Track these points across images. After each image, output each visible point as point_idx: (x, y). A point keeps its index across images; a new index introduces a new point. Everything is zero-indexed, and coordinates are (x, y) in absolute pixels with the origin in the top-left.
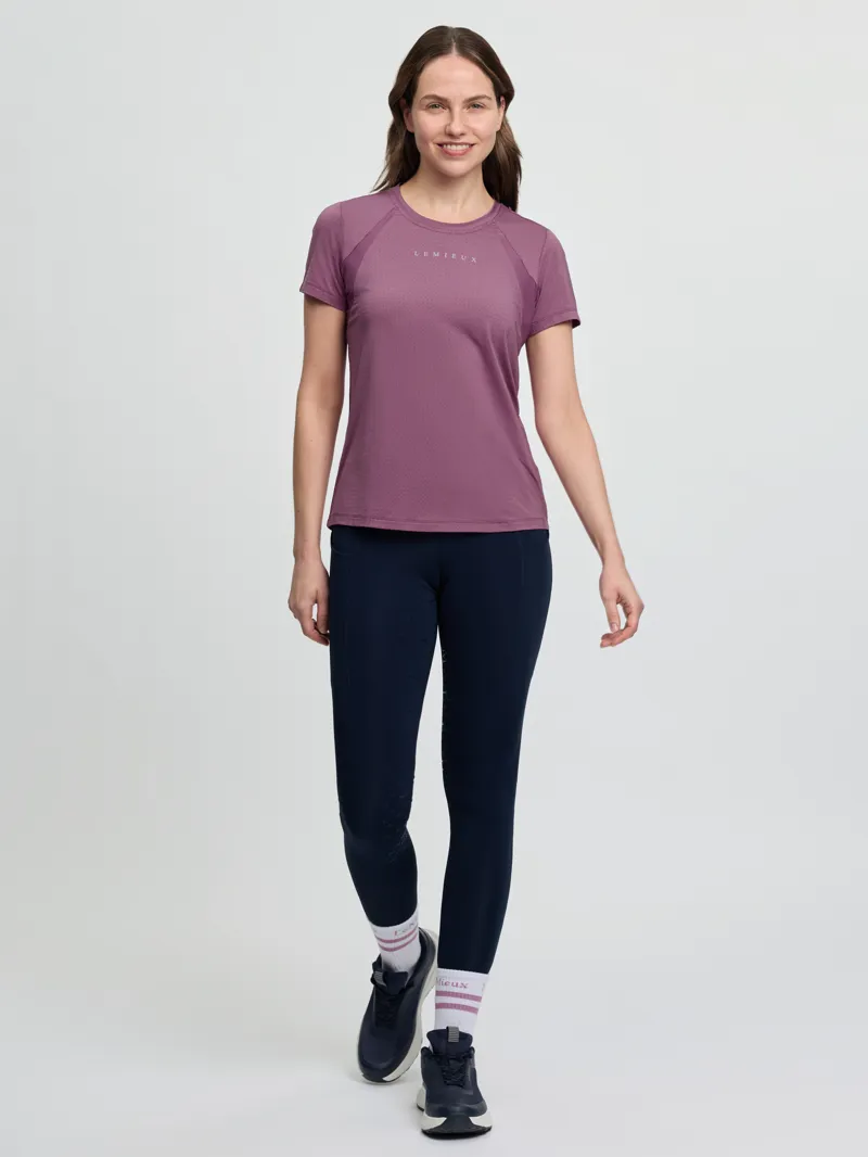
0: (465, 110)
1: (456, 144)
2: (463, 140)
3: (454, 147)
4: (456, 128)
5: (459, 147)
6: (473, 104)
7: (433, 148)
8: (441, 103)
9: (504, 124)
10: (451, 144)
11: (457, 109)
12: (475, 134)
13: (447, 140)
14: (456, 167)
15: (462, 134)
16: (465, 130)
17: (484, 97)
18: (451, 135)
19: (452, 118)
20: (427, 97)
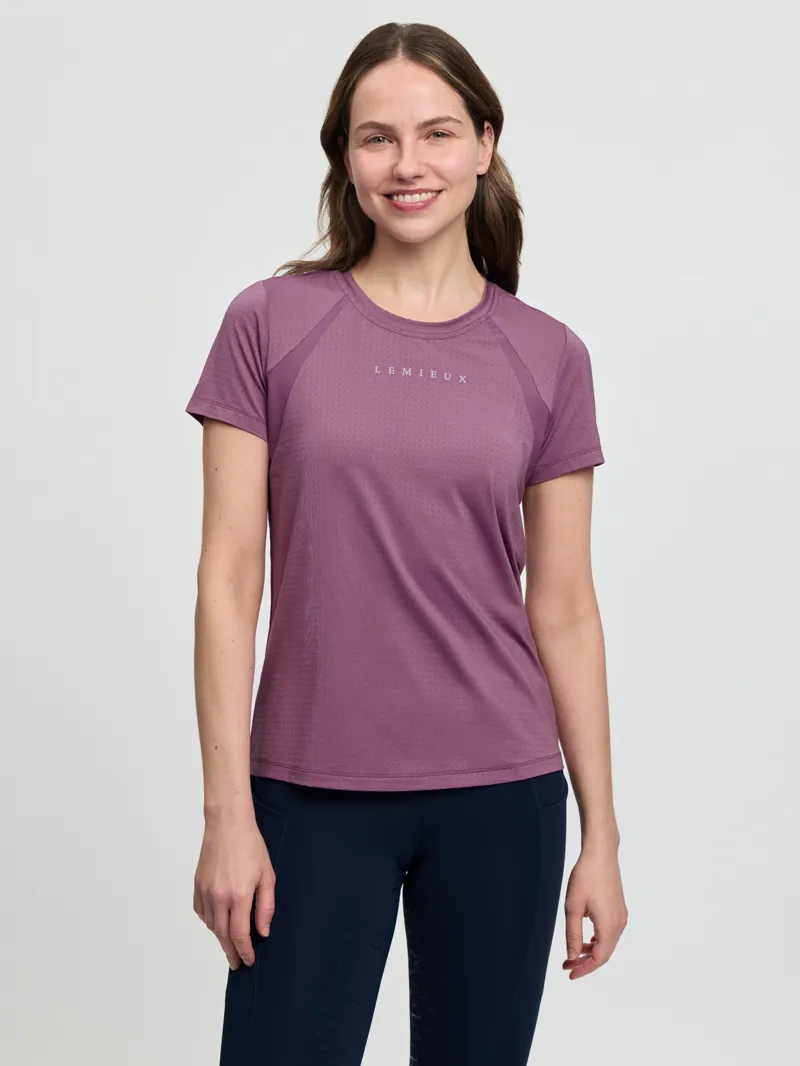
0: (423, 142)
1: (412, 193)
2: (419, 185)
3: (408, 198)
4: (407, 168)
5: (417, 197)
6: (433, 131)
7: (378, 202)
8: (385, 134)
9: (495, 162)
10: (404, 193)
11: (409, 139)
12: (439, 174)
13: (397, 187)
14: (414, 227)
15: (418, 177)
16: (422, 170)
17: (449, 119)
18: (401, 180)
19: (400, 155)
20: (364, 127)
